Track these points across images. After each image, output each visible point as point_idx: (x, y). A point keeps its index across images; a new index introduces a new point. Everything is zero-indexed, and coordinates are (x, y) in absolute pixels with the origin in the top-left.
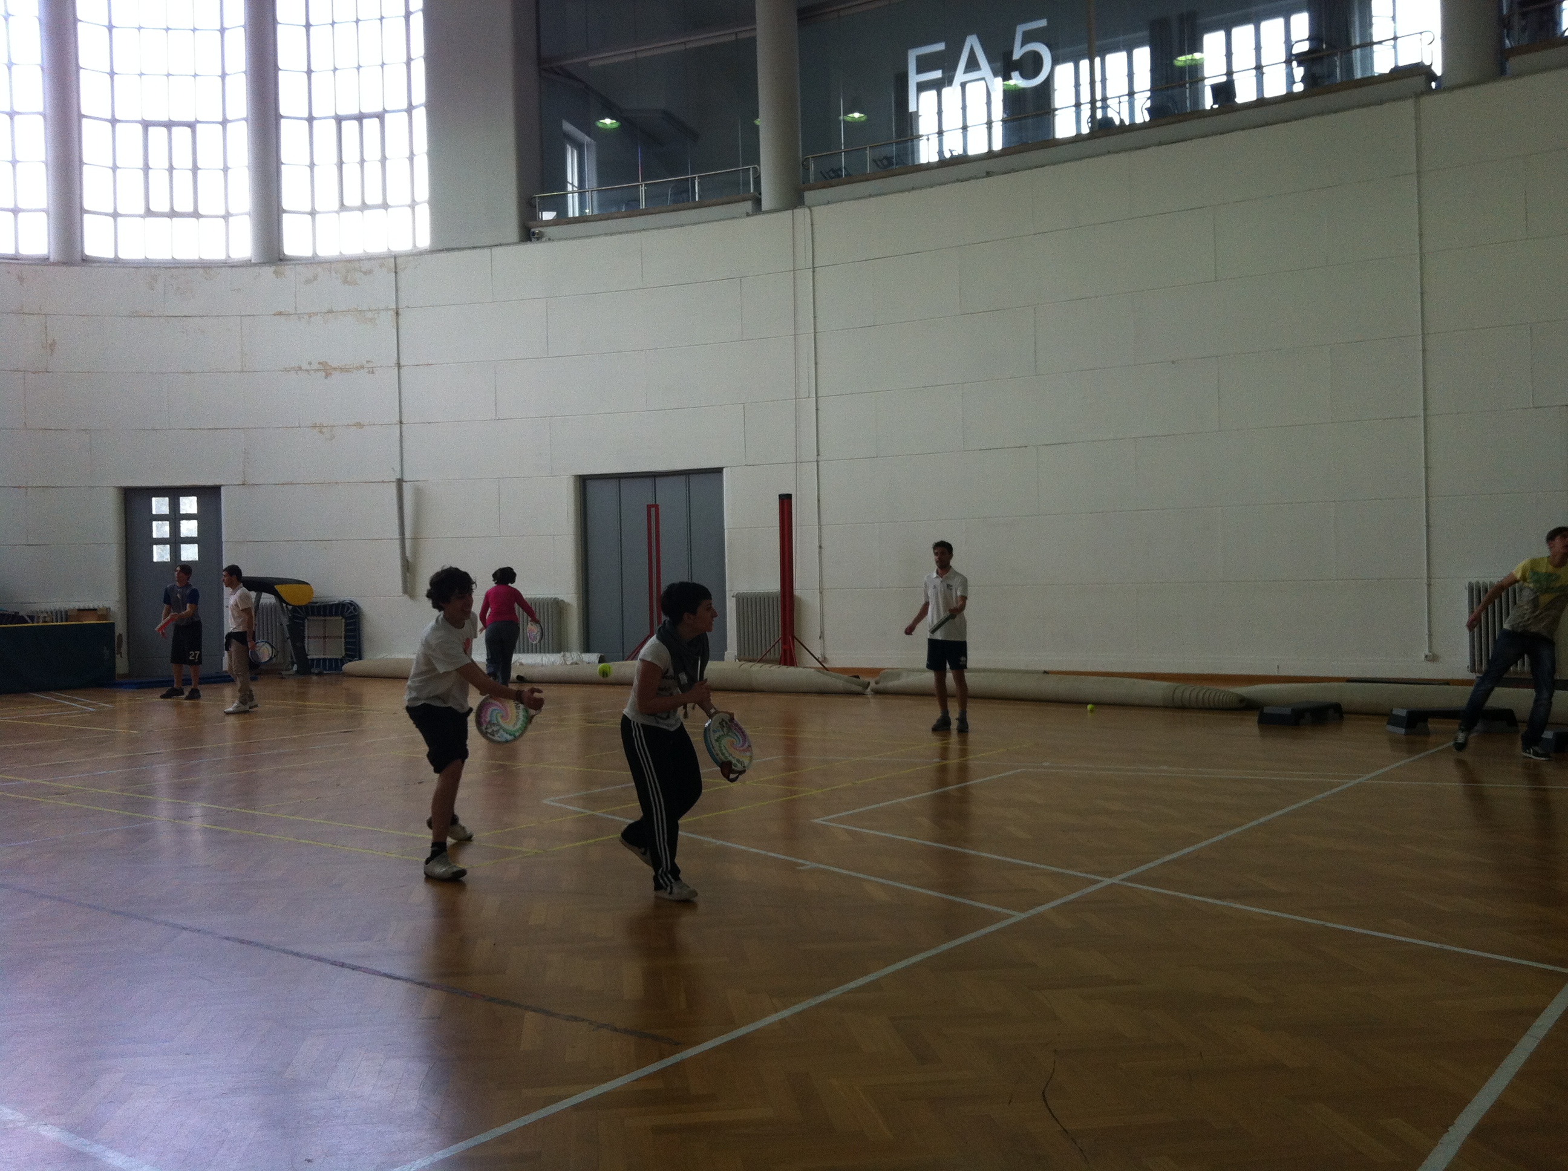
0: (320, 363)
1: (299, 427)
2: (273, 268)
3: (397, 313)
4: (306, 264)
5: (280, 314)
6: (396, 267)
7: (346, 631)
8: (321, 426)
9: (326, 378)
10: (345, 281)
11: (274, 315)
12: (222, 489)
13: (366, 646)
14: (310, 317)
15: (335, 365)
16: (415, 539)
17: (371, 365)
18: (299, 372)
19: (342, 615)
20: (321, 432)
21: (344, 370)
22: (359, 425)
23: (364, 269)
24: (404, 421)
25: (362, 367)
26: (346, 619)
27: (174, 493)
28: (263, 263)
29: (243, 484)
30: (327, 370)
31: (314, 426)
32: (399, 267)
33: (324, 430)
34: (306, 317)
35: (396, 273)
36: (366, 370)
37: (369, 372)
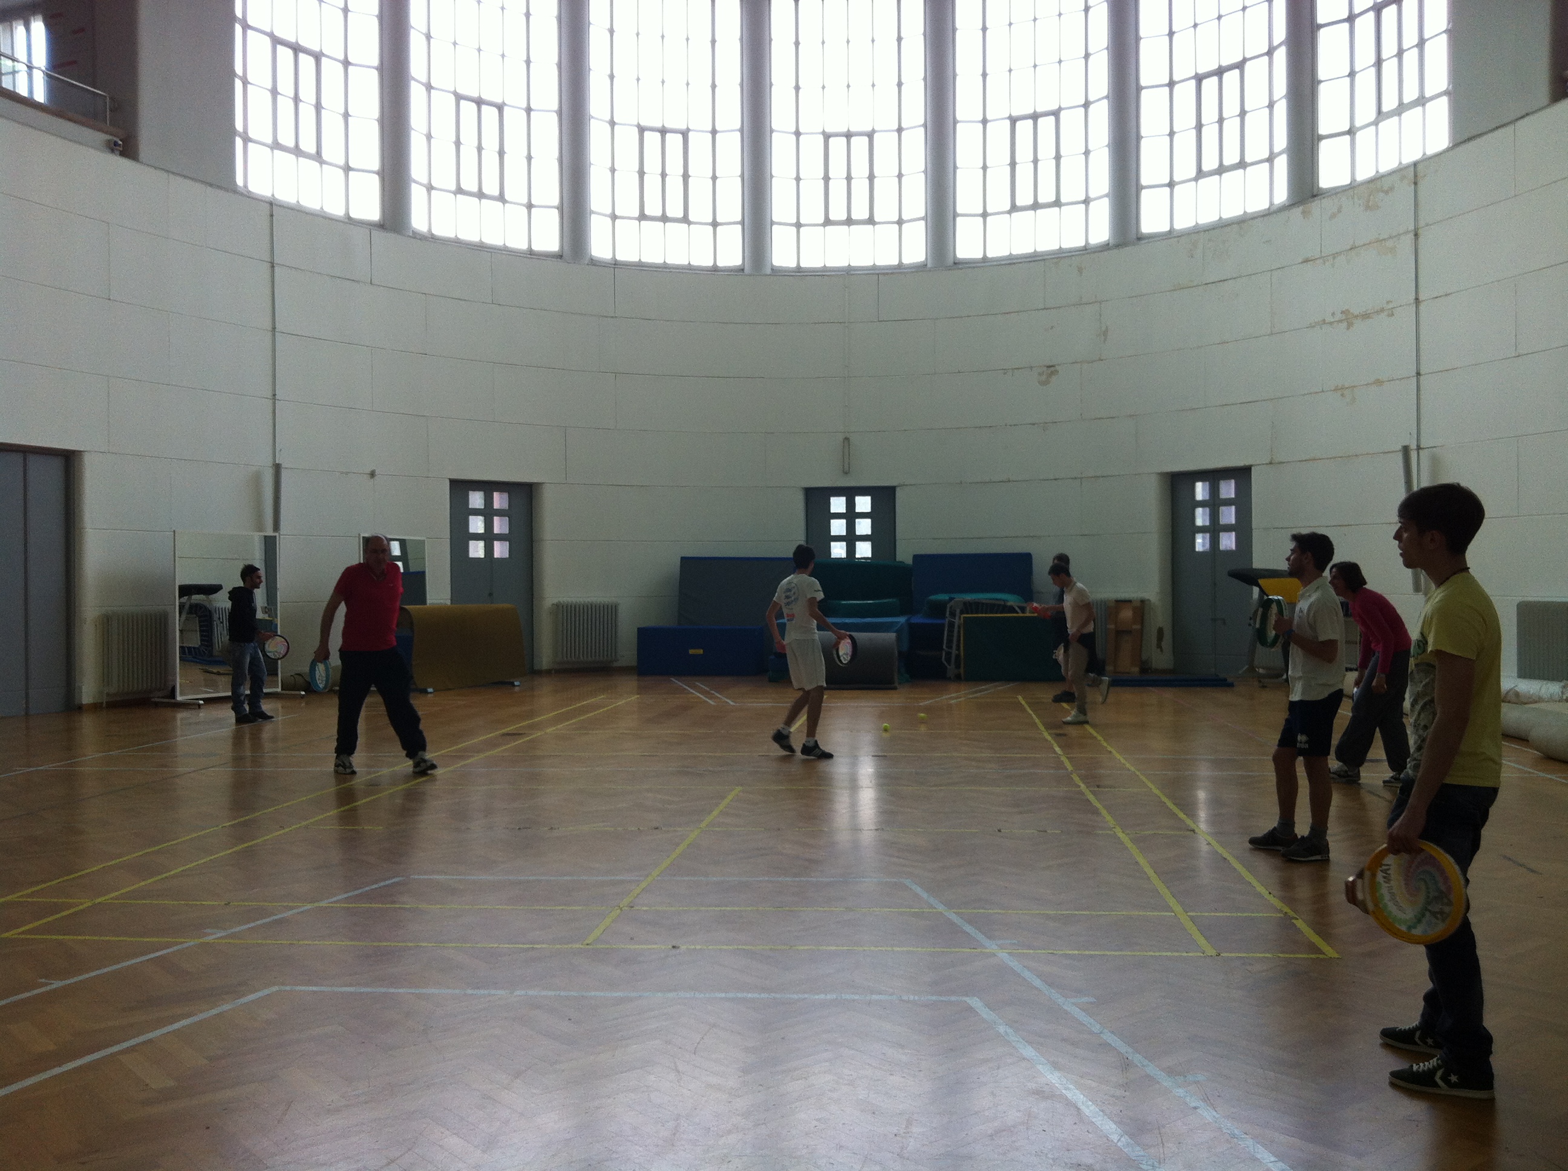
0: (1342, 312)
1: (1323, 391)
2: (1301, 208)
3: (1416, 235)
4: (1336, 194)
5: (1306, 261)
6: (1416, 176)
8: (1343, 388)
9: (1348, 329)
10: (1368, 208)
11: (1302, 263)
12: (1253, 468)
14: (1334, 258)
15: (1356, 313)
17: (1391, 306)
18: (1323, 326)
20: (1342, 395)
21: (1366, 316)
22: (1379, 382)
23: (1385, 188)
24: (1422, 372)
25: (1382, 310)
27: (1213, 476)
28: (1291, 205)
29: (1271, 463)
30: (1348, 319)
31: (1336, 390)
32: (1420, 174)
33: (1346, 392)
34: (1330, 259)
35: (1415, 183)
36: (1386, 313)
37: (1389, 316)
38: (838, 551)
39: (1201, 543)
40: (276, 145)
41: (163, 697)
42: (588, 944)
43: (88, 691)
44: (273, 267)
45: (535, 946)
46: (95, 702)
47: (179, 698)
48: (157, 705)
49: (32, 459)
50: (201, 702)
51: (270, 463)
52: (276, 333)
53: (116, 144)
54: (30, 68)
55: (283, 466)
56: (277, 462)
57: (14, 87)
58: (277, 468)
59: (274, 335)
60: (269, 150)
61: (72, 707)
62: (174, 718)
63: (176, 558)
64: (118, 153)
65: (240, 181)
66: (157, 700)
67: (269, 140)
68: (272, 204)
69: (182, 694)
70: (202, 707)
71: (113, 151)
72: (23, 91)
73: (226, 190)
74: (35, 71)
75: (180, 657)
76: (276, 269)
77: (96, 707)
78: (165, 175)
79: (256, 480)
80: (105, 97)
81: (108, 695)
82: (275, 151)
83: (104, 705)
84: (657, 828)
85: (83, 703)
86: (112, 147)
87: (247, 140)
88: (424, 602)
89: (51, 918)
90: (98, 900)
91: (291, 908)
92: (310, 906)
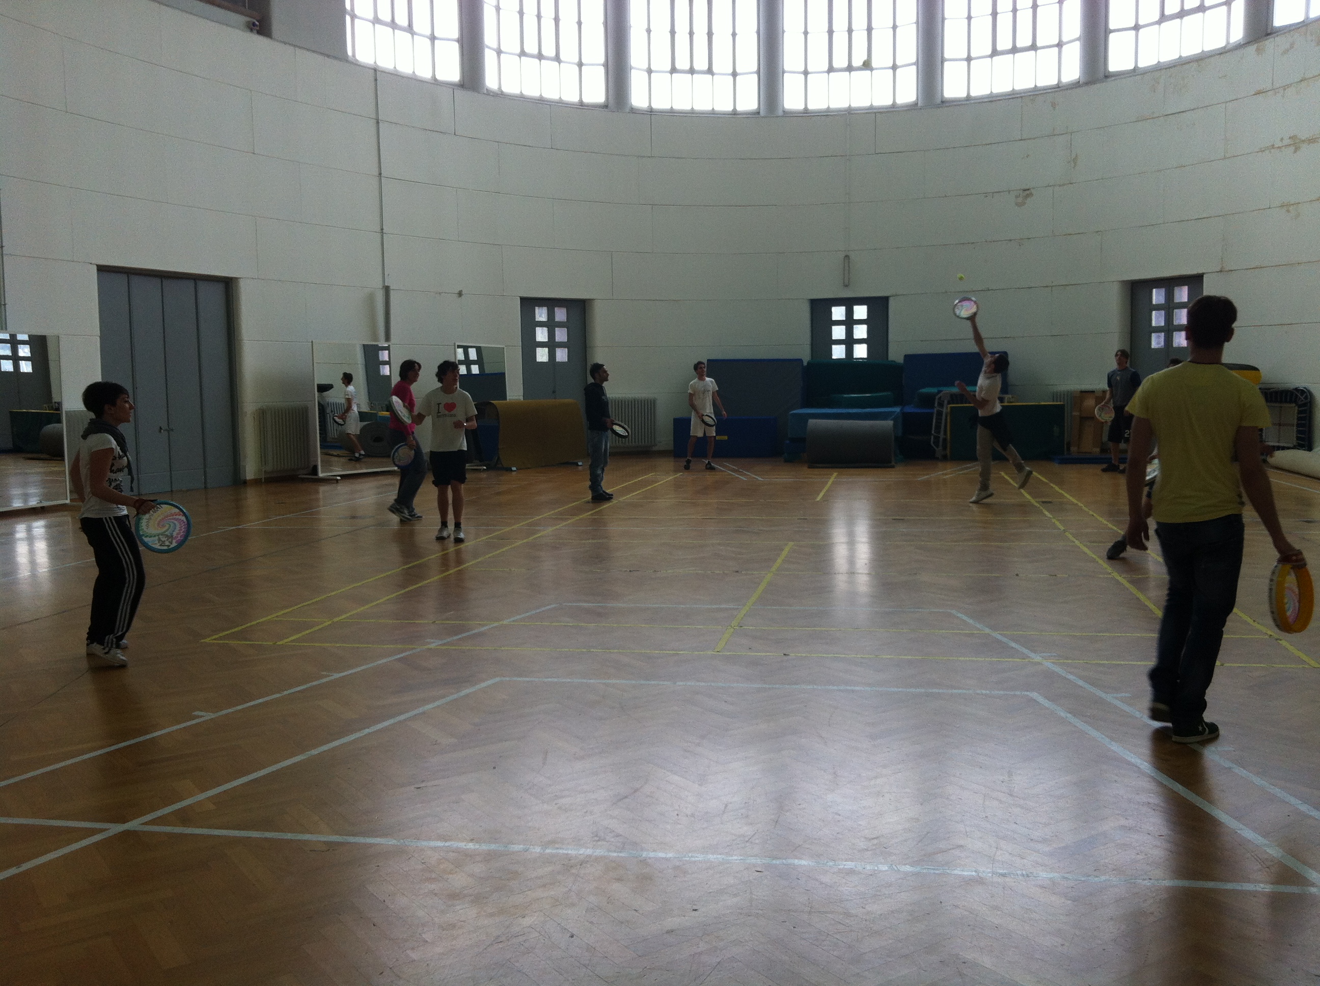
0: (1290, 138)
1: (1270, 208)
2: (1255, 46)
4: (1290, 31)
5: (1258, 93)
7: (1299, 419)
8: (1289, 205)
9: (1295, 152)
10: (1319, 43)
11: (1254, 95)
12: (1204, 276)
13: (1317, 435)
14: (1285, 90)
15: (1303, 138)
18: (1272, 150)
19: (1295, 402)
20: (1288, 211)
21: (1311, 141)
26: (1300, 406)
27: (1169, 283)
28: (1246, 44)
29: (1221, 271)
30: (1296, 143)
31: (1282, 206)
33: (1291, 208)
34: (1281, 91)
38: (838, 352)
39: (1157, 341)
40: (376, 21)
41: (306, 475)
42: (718, 651)
43: (250, 470)
44: (378, 123)
45: (679, 652)
46: (256, 478)
47: (321, 475)
48: (303, 480)
49: (201, 285)
50: (339, 478)
51: (381, 287)
52: (382, 178)
53: (254, 24)
55: (391, 288)
56: (386, 285)
58: (387, 289)
59: (380, 179)
60: (371, 24)
61: (239, 482)
62: (317, 492)
63: (315, 363)
64: (256, 32)
65: (350, 53)
66: (302, 476)
67: (371, 16)
68: (375, 70)
69: (322, 473)
70: (339, 482)
71: (251, 30)
73: (340, 59)
75: (321, 445)
76: (381, 124)
77: (257, 482)
78: (293, 48)
79: (371, 298)
81: (266, 472)
82: (376, 25)
83: (263, 481)
84: (737, 572)
85: (248, 478)
86: (251, 27)
87: (353, 17)
88: (505, 398)
89: (307, 632)
90: (336, 620)
91: (483, 625)
92: (496, 624)
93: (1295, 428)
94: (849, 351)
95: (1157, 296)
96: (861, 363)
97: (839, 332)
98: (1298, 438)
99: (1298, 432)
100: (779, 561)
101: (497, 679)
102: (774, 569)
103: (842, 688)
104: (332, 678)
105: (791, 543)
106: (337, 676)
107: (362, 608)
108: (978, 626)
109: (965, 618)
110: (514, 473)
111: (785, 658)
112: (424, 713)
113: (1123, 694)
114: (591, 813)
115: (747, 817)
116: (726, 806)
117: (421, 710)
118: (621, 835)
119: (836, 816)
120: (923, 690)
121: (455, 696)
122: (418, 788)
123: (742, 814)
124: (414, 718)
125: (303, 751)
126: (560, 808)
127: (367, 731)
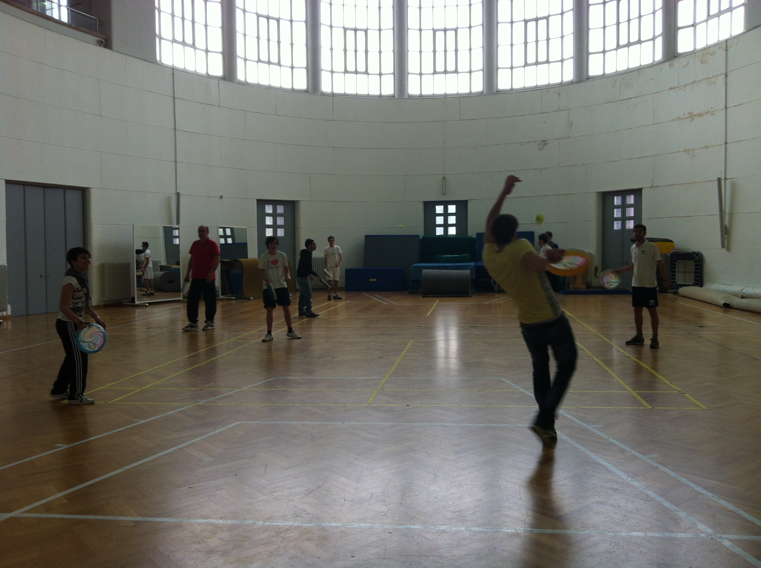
0: (689, 113)
1: (678, 152)
2: (669, 63)
3: (726, 75)
4: (687, 56)
5: (671, 88)
6: (726, 47)
7: (695, 269)
8: (688, 150)
9: (692, 121)
10: (702, 62)
11: (668, 90)
12: (643, 189)
13: (705, 278)
14: (685, 87)
15: (695, 113)
16: (731, 214)
17: (713, 110)
18: (679, 120)
19: (693, 259)
20: (688, 154)
21: (700, 115)
22: (706, 147)
23: (711, 53)
24: (728, 142)
25: (708, 112)
26: (696, 262)
27: (624, 193)
28: (662, 62)
29: (652, 187)
30: (692, 116)
31: (685, 151)
32: (729, 46)
33: (690, 152)
34: (683, 87)
35: (726, 50)
36: (710, 113)
37: (712, 114)
38: (440, 231)
39: (617, 226)
40: (174, 41)
41: (129, 302)
42: (369, 404)
43: (95, 299)
44: (174, 99)
45: (346, 405)
46: (98, 304)
47: (137, 303)
48: (126, 306)
49: (67, 191)
50: (147, 304)
51: (174, 192)
52: (176, 131)
53: (102, 42)
54: (60, 6)
55: (181, 194)
56: (178, 192)
57: (52, 15)
58: (178, 195)
59: (175, 131)
60: (171, 43)
62: (134, 313)
63: (134, 238)
64: (103, 46)
65: (158, 59)
66: (126, 303)
67: (171, 38)
68: (173, 69)
69: (137, 301)
70: (147, 307)
71: (100, 45)
72: (56, 16)
73: (152, 63)
74: (62, 7)
75: (137, 285)
76: (176, 100)
77: (98, 307)
78: (124, 56)
79: (168, 200)
80: (96, 19)
81: (104, 301)
82: (174, 44)
83: (103, 306)
84: (381, 357)
86: (100, 43)
87: (161, 38)
88: (247, 257)
89: (126, 396)
90: (143, 388)
91: (231, 391)
92: (239, 390)
93: (693, 274)
94: (446, 231)
95: (617, 201)
96: (452, 238)
97: (440, 220)
98: (695, 280)
99: (695, 276)
100: (405, 351)
101: (238, 423)
102: (401, 356)
103: (440, 424)
104: (140, 423)
105: (412, 341)
106: (143, 421)
107: (159, 381)
108: (517, 387)
109: (509, 382)
110: (252, 301)
111: (407, 407)
112: (194, 443)
113: (598, 426)
114: (293, 500)
115: (384, 501)
116: (372, 494)
117: (193, 441)
118: (310, 514)
119: (436, 499)
120: (485, 425)
121: (213, 433)
122: (190, 488)
123: (381, 500)
124: (189, 446)
125: (122, 466)
126: (274, 498)
127: (160, 454)
